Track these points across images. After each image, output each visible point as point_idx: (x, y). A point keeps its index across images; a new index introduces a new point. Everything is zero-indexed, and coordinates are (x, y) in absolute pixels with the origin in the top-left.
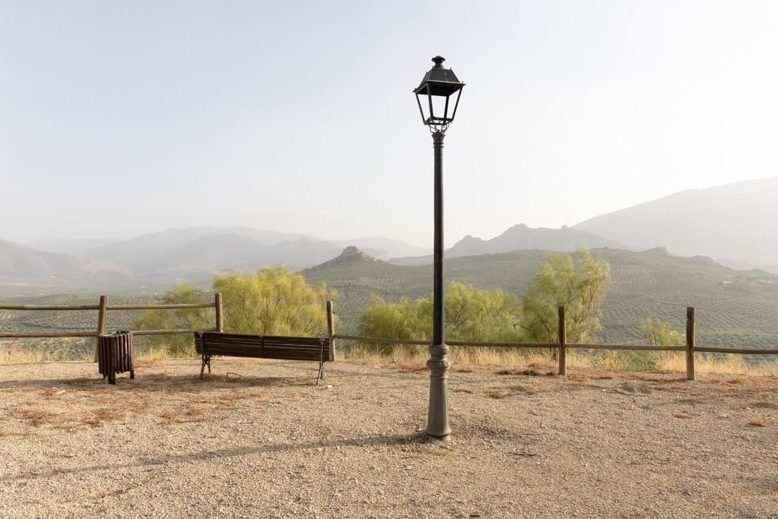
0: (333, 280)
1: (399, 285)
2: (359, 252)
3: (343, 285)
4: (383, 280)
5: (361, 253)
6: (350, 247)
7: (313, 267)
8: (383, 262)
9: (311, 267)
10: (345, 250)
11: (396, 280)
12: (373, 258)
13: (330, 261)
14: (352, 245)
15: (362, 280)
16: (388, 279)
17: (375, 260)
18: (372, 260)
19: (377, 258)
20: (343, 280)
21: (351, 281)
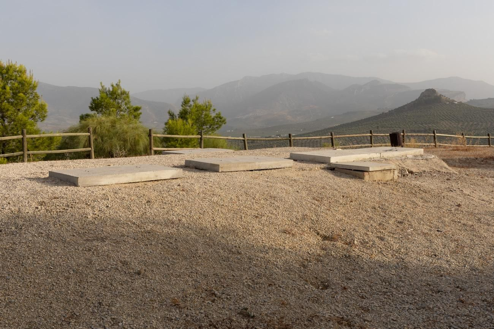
0: (411, 124)
1: (484, 129)
2: (439, 94)
3: (423, 129)
4: (466, 124)
5: (441, 95)
6: (428, 90)
7: (389, 111)
8: (464, 104)
9: (387, 111)
10: (423, 93)
11: (480, 124)
12: (453, 101)
13: (406, 105)
14: (431, 88)
15: (443, 124)
16: (471, 123)
17: (456, 103)
18: (452, 102)
19: (457, 100)
20: (422, 124)
21: (430, 125)
